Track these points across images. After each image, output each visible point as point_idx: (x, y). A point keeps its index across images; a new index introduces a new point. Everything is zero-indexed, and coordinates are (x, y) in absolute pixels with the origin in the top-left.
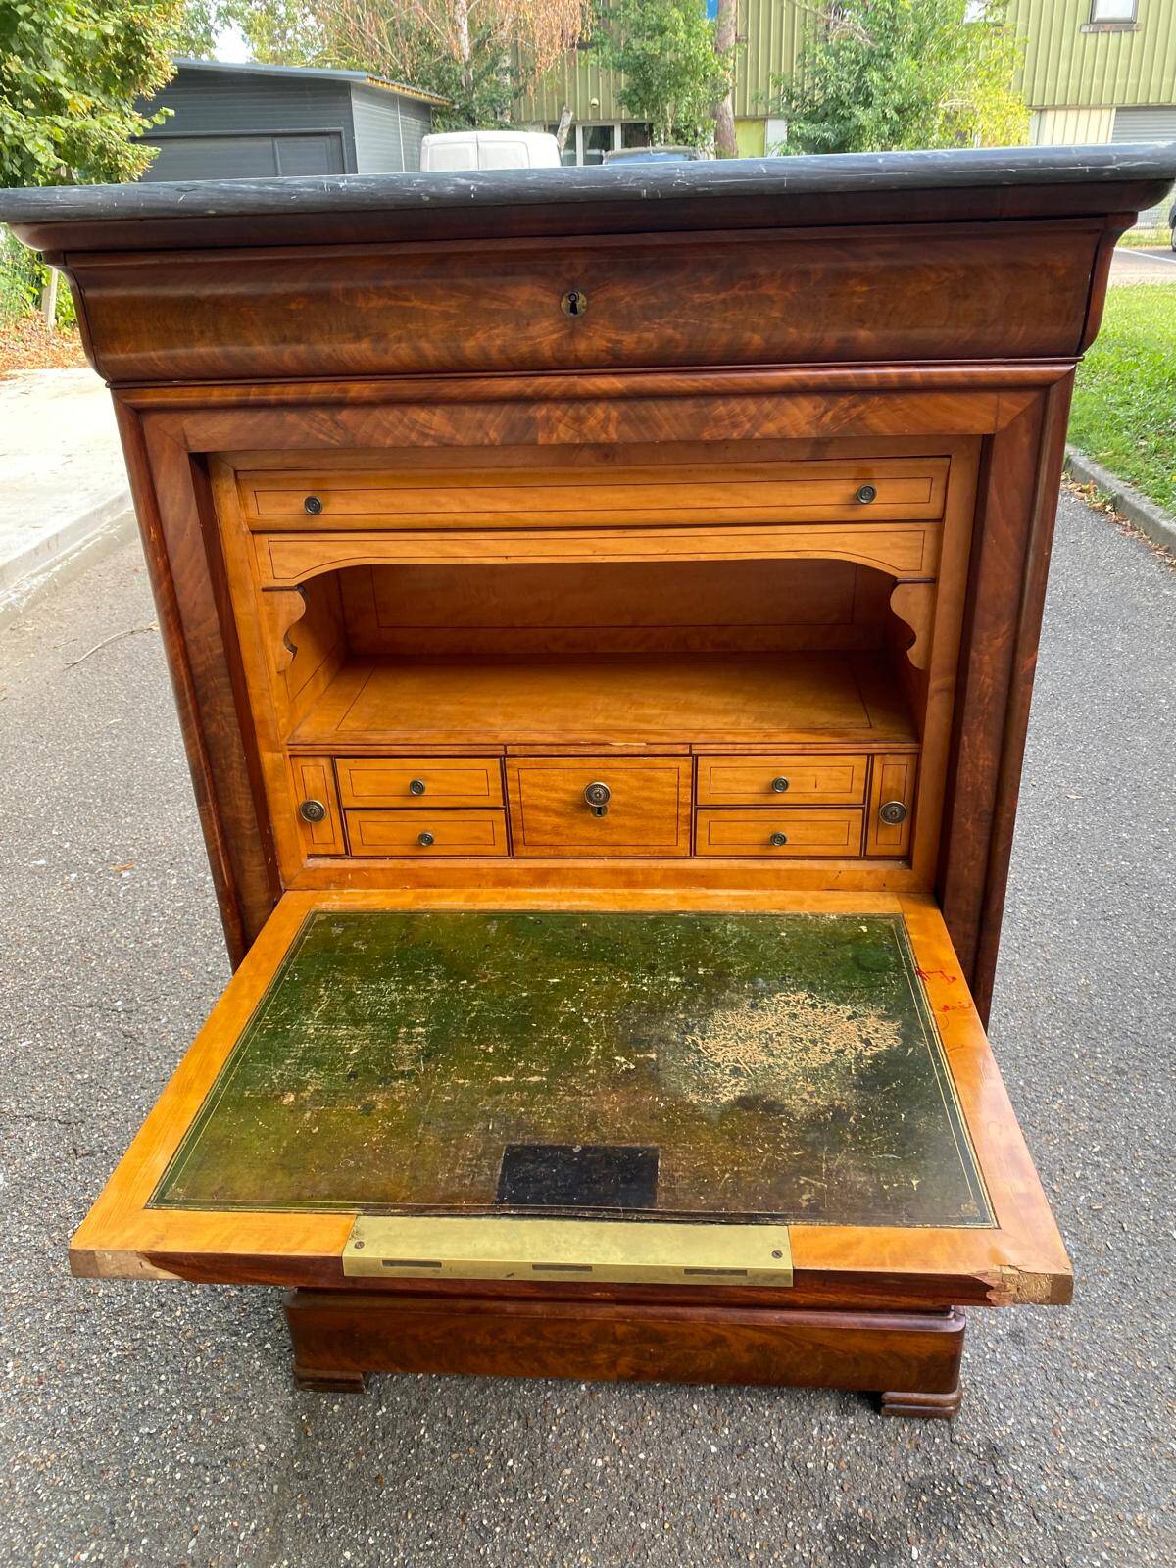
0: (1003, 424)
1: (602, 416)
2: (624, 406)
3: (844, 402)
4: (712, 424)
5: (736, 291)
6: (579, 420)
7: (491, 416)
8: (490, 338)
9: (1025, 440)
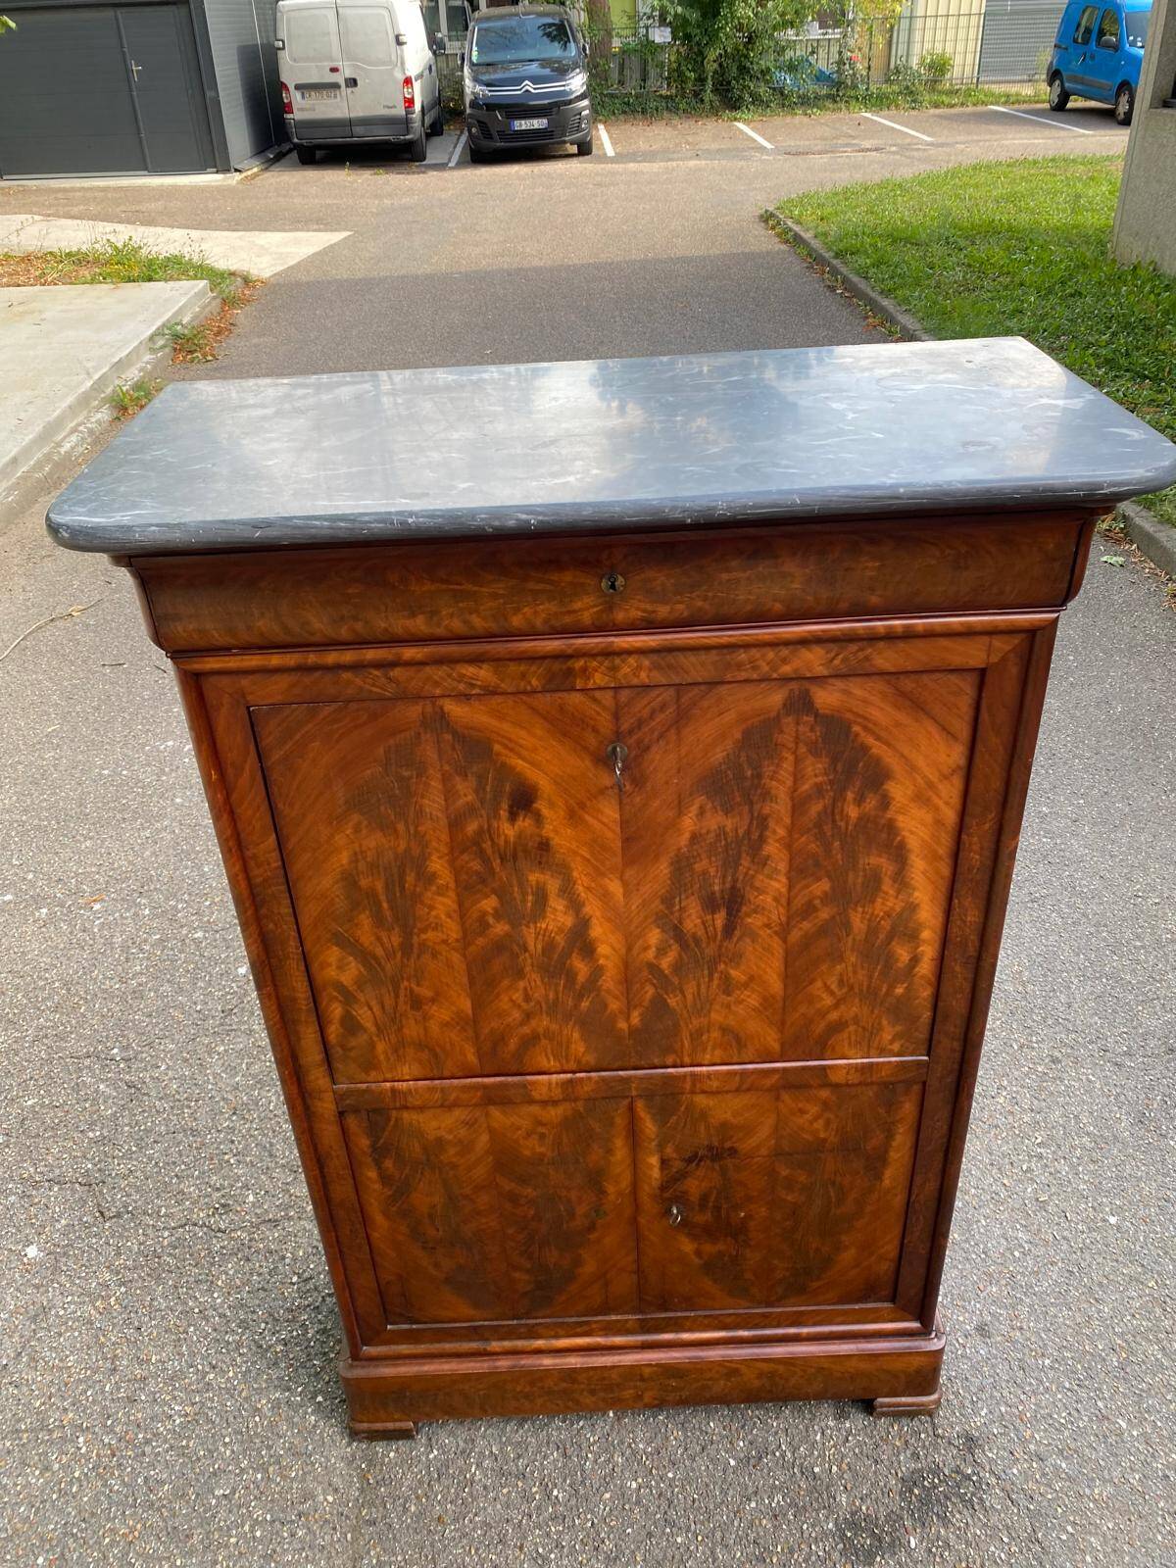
0: (994, 659)
1: (635, 665)
2: (655, 658)
3: (853, 647)
4: (734, 667)
6: (614, 669)
7: (531, 669)
8: (536, 612)
9: (1014, 670)
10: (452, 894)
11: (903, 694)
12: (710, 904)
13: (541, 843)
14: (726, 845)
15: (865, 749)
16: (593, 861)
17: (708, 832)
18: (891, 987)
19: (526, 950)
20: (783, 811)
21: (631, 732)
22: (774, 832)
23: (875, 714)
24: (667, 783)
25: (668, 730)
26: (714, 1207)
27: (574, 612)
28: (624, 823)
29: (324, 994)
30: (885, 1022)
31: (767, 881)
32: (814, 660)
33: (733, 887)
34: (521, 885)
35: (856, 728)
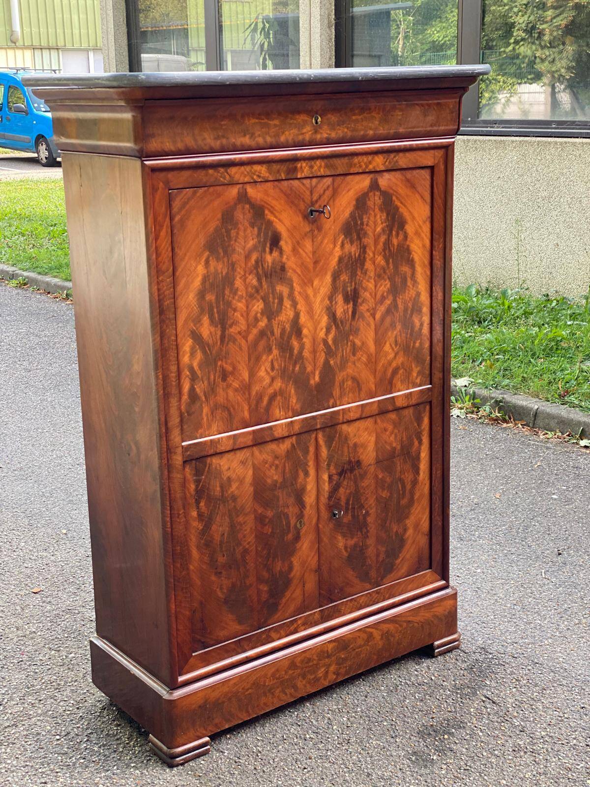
0: (436, 162)
1: (319, 165)
2: (326, 161)
3: (392, 155)
4: (353, 166)
5: (365, 115)
6: (311, 167)
7: (282, 167)
8: (290, 134)
9: (442, 167)
10: (244, 301)
11: (408, 180)
12: (346, 300)
13: (282, 266)
14: (352, 263)
15: (397, 208)
16: (302, 276)
17: (345, 256)
18: (415, 343)
19: (273, 335)
20: (371, 243)
21: (317, 201)
22: (369, 255)
23: (400, 191)
24: (330, 229)
25: (330, 199)
26: (352, 508)
27: (303, 134)
28: (314, 253)
29: (183, 373)
30: (413, 366)
31: (367, 283)
32: (379, 162)
33: (355, 288)
34: (273, 294)
35: (394, 198)
